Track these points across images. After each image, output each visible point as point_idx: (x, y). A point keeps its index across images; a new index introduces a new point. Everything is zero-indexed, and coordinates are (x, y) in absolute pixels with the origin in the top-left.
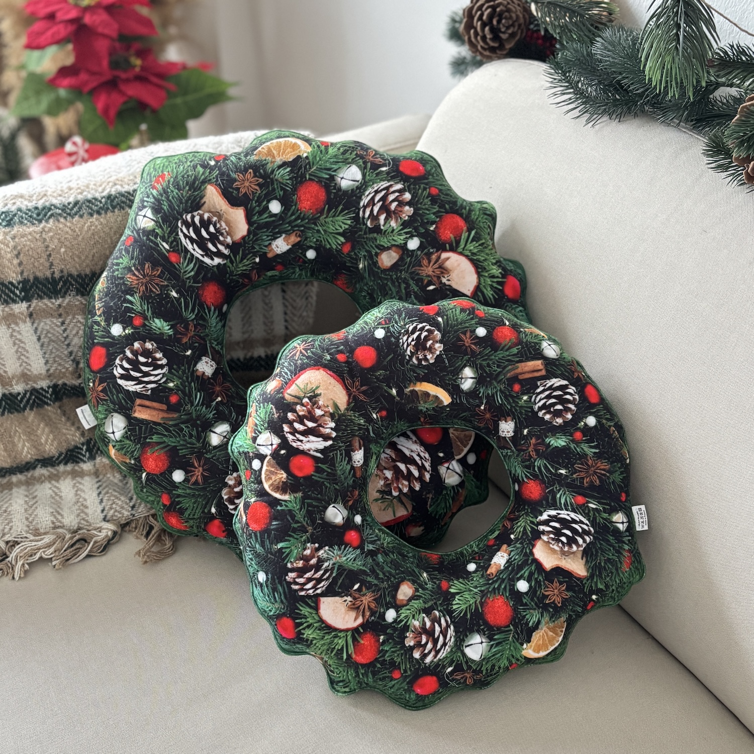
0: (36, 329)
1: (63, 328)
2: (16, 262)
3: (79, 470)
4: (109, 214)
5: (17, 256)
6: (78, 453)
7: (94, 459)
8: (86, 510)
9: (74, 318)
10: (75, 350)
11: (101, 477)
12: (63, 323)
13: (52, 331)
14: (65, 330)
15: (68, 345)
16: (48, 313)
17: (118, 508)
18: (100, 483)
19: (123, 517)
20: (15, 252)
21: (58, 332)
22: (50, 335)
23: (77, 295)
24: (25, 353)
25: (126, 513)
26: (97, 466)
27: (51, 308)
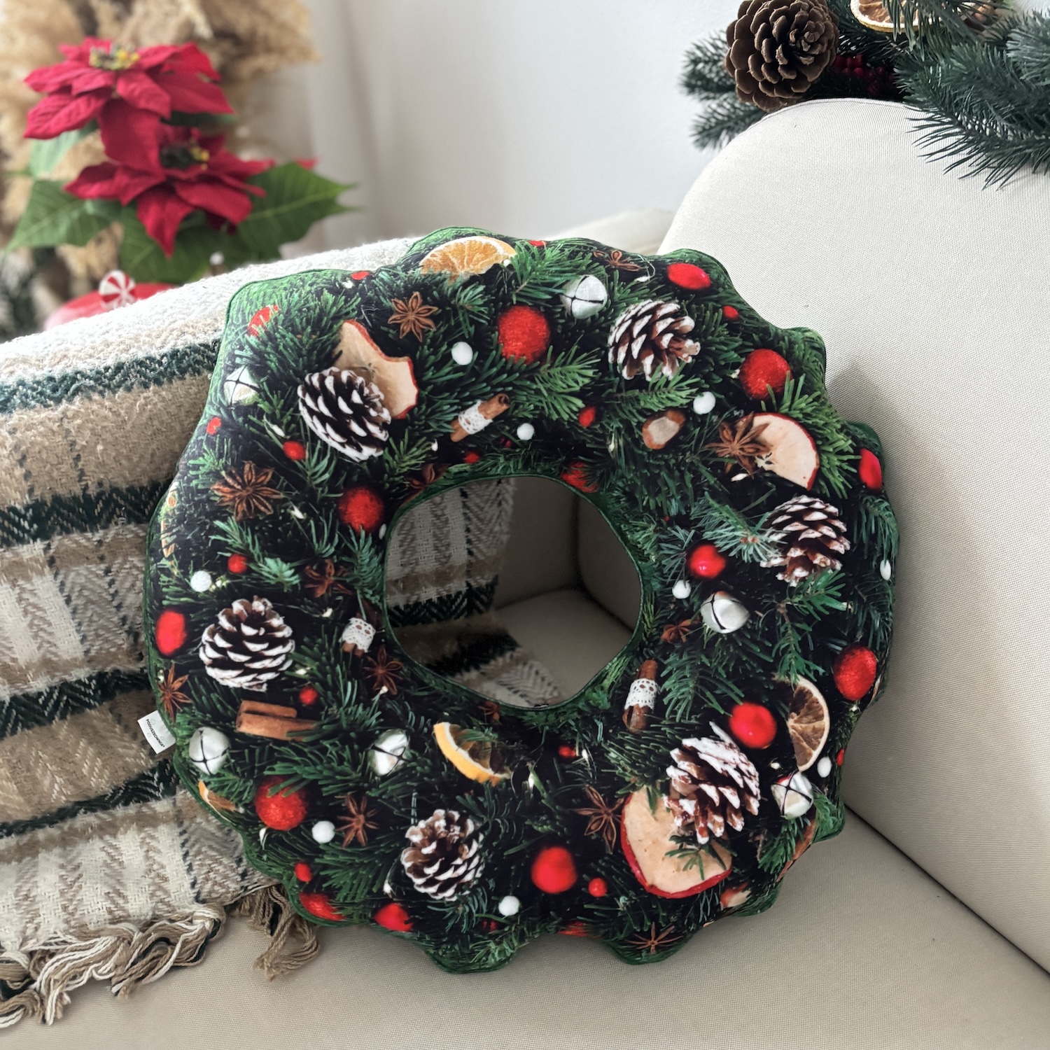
0: (62, 584)
1: (108, 579)
2: (19, 472)
3: (149, 812)
4: (176, 383)
5: (21, 462)
6: (146, 785)
7: (174, 793)
8: (165, 885)
9: (125, 561)
10: (131, 614)
11: (186, 823)
12: (107, 571)
13: (90, 586)
14: (111, 583)
15: (119, 607)
16: (80, 557)
17: (218, 879)
18: (185, 836)
19: (228, 892)
20: (18, 456)
21: (100, 586)
22: (86, 593)
23: (129, 522)
24: (45, 626)
25: (233, 886)
26: (179, 804)
27: (85, 547)
